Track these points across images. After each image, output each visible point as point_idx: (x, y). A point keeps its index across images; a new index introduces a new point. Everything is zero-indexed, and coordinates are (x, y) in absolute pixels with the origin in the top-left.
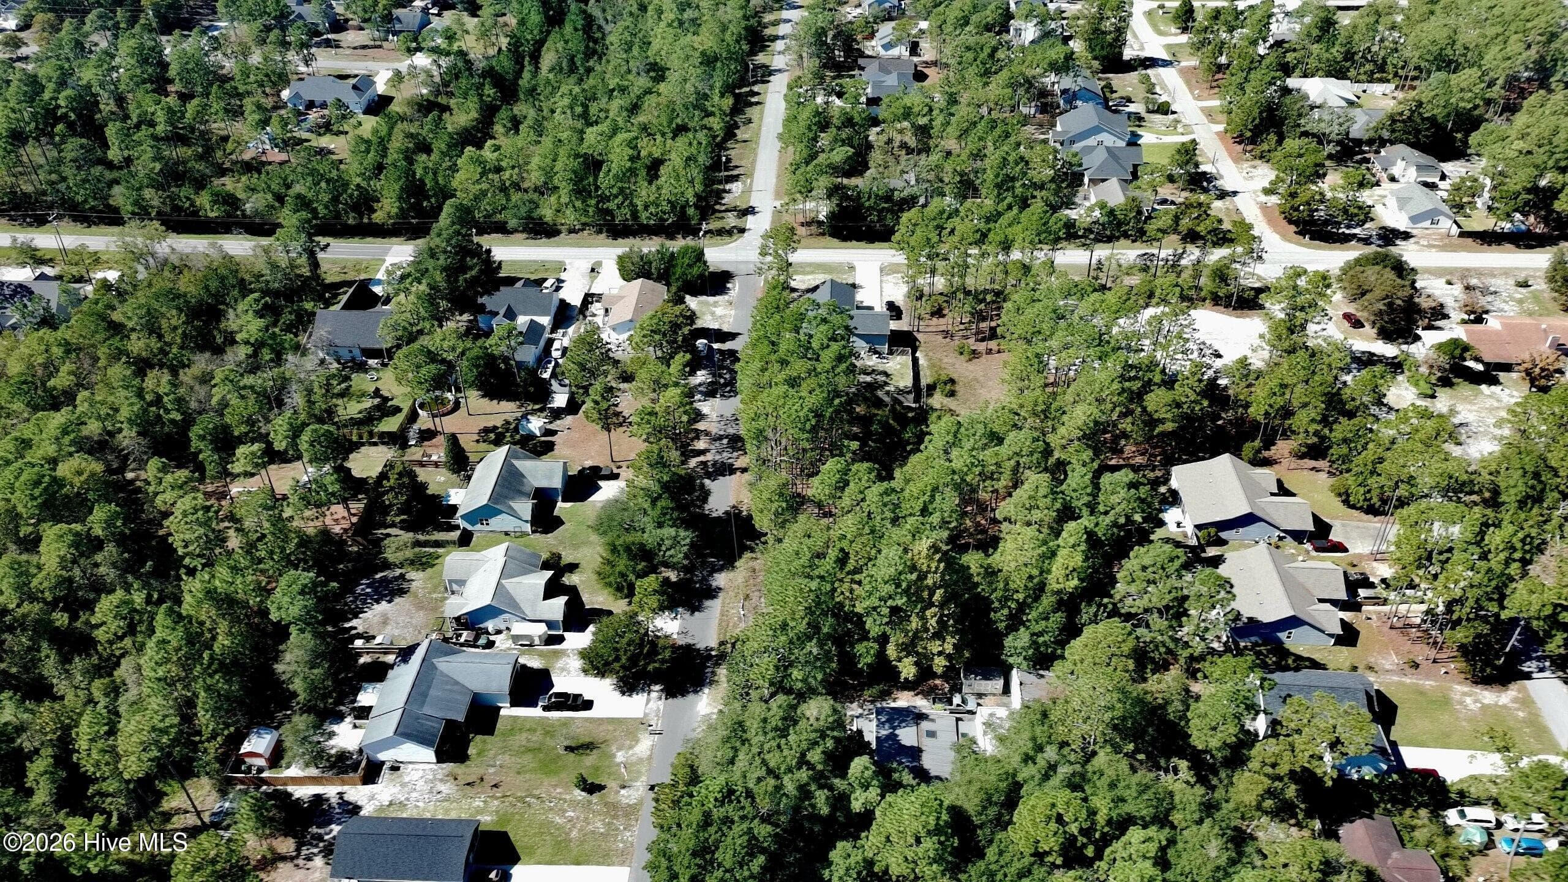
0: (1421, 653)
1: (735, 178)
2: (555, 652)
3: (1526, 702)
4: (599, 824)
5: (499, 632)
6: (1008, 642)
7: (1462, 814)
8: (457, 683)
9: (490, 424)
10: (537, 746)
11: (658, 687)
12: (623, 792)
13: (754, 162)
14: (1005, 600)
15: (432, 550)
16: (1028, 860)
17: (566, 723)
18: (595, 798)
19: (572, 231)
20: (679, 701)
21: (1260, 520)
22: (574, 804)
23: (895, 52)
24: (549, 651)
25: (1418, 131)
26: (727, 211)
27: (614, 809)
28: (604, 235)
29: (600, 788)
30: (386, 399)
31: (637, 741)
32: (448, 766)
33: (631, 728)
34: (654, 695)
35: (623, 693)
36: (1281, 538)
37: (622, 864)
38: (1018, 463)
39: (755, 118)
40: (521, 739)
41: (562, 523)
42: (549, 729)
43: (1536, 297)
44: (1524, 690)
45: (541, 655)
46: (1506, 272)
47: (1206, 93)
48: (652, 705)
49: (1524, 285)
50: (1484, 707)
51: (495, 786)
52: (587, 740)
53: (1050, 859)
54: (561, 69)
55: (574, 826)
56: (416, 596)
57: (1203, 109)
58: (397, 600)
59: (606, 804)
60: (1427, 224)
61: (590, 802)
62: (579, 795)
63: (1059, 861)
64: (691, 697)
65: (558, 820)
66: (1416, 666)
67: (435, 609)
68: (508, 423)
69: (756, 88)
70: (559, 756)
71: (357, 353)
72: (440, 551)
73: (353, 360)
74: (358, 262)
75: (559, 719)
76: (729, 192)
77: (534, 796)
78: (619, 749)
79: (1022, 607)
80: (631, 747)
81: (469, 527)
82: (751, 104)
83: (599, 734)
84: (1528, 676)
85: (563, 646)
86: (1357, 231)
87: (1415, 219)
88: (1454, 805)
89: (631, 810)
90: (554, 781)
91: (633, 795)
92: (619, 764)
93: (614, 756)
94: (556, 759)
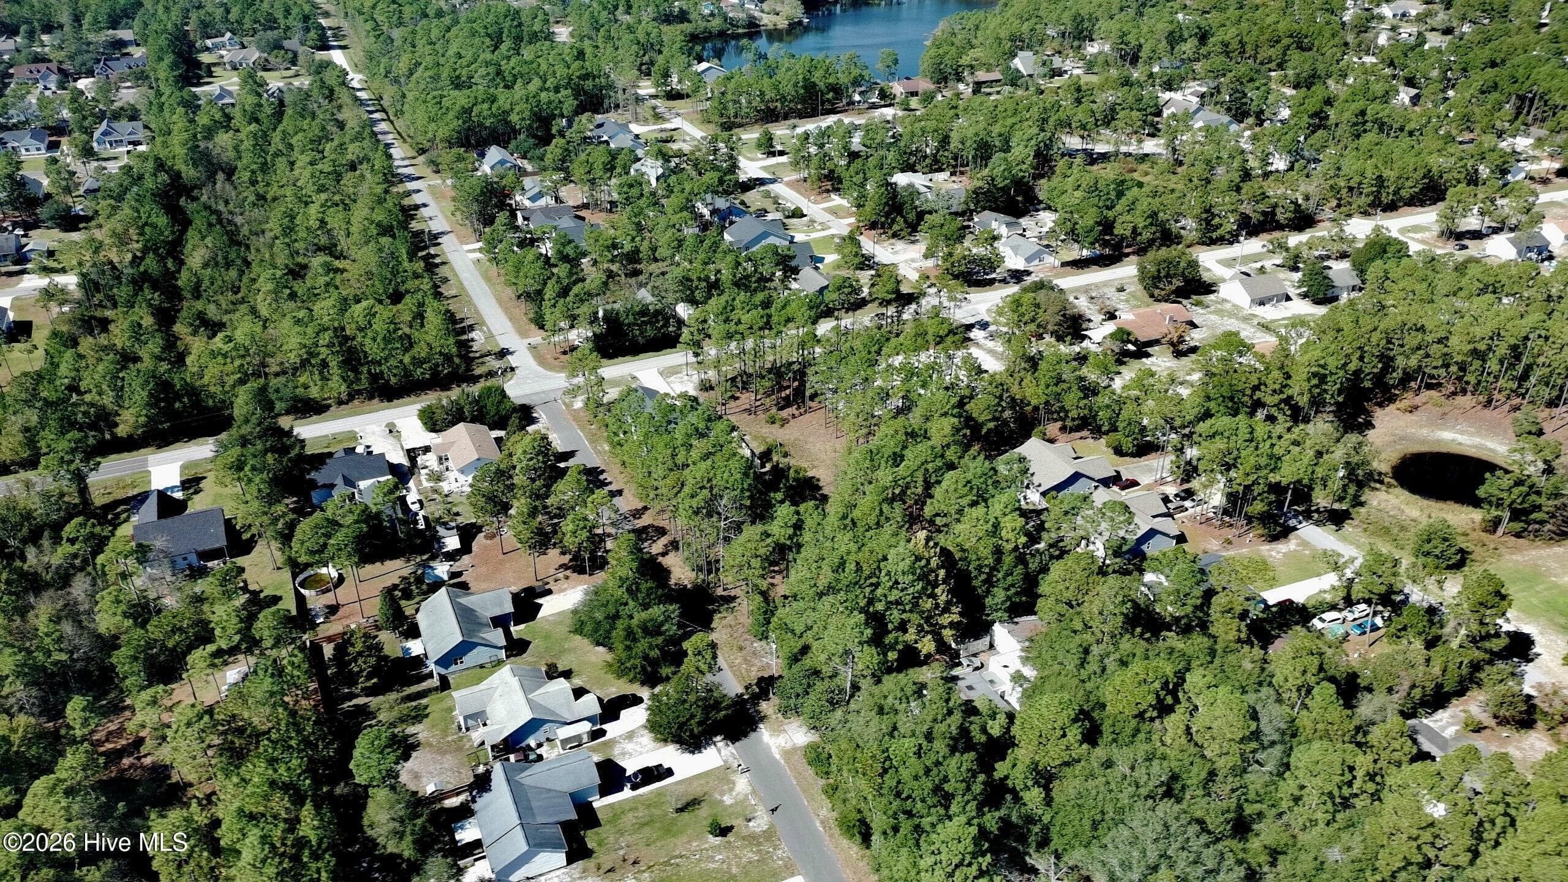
0: (1230, 533)
1: (471, 328)
2: (605, 743)
3: (1304, 544)
4: (750, 855)
5: (540, 745)
6: (988, 601)
7: (1322, 620)
8: (549, 790)
9: (389, 583)
10: (647, 819)
11: (719, 738)
12: (751, 824)
13: (477, 311)
14: (979, 568)
15: (414, 704)
16: (1134, 723)
17: (659, 793)
18: (731, 837)
19: (340, 403)
20: (743, 743)
21: (1083, 476)
22: (716, 849)
23: (542, 202)
24: (599, 745)
25: (996, 199)
26: (482, 356)
27: (752, 839)
28: (376, 400)
29: (729, 829)
30: (255, 594)
31: (734, 783)
32: (579, 865)
33: (723, 775)
34: (720, 744)
35: (693, 753)
36: (1096, 487)
37: (793, 875)
38: (927, 470)
39: (449, 275)
40: (629, 819)
41: (528, 643)
42: (648, 803)
43: (1133, 295)
44: (1298, 537)
45: (593, 750)
46: (1106, 284)
47: (819, 198)
48: (723, 752)
49: (1121, 290)
50: (1285, 554)
51: (635, 863)
52: (691, 798)
53: (1148, 715)
54: (217, 264)
55: (729, 865)
56: (430, 745)
57: (825, 209)
58: (414, 754)
59: (744, 838)
60: (1036, 262)
61: (729, 842)
62: (718, 840)
63: (1155, 714)
64: (753, 735)
65: (712, 866)
66: (1230, 543)
67: (460, 749)
68: (404, 578)
69: (432, 251)
70: (674, 819)
71: (193, 559)
72: (424, 701)
73: (190, 567)
74: (119, 480)
75: (651, 792)
76: (473, 340)
77: (676, 857)
78: (722, 794)
79: (994, 569)
80: (731, 790)
81: (443, 671)
82: (437, 265)
83: (696, 791)
84: (1295, 529)
85: (608, 736)
86: (994, 276)
87: (1028, 260)
88: (1314, 616)
89: (769, 835)
90: (685, 839)
91: (761, 822)
92: (731, 806)
93: (722, 801)
94: (673, 822)
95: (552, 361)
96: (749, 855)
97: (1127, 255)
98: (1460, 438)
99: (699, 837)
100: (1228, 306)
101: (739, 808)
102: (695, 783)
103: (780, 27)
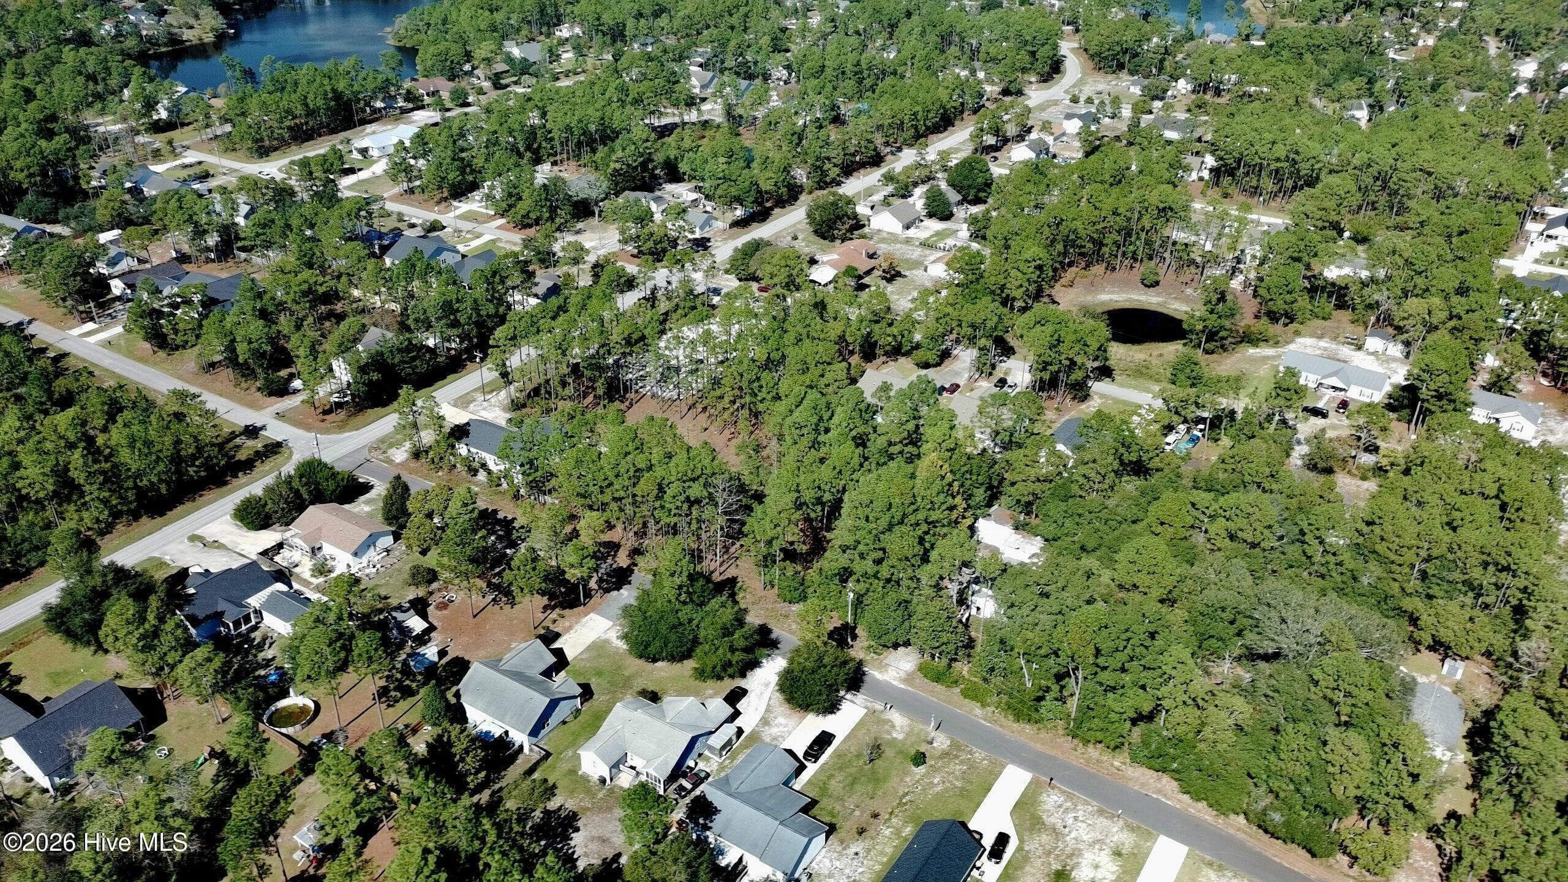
2: (751, 737)
8: (767, 788)
10: (850, 779)
11: (843, 693)
12: (935, 745)
18: (930, 761)
20: (866, 688)
22: (928, 775)
24: (746, 741)
26: (229, 441)
27: (947, 755)
29: (923, 756)
31: (890, 721)
32: (836, 839)
33: (875, 718)
34: (849, 697)
35: (834, 713)
37: (1003, 766)
40: (835, 785)
42: (837, 767)
43: (808, 241)
46: (777, 236)
47: (441, 208)
48: (857, 702)
49: (795, 238)
51: (876, 816)
52: (869, 746)
56: (586, 810)
57: (460, 217)
58: (579, 823)
59: (941, 758)
61: (933, 766)
62: (922, 769)
65: (937, 789)
69: (32, 345)
70: (873, 770)
72: (539, 775)
77: (904, 796)
82: (56, 359)
83: (866, 740)
85: (748, 730)
89: (955, 746)
90: (896, 779)
91: (942, 741)
92: (905, 739)
93: (895, 739)
94: (874, 772)
95: (319, 424)
96: (958, 768)
97: (772, 209)
98: (1115, 297)
99: (907, 773)
100: (885, 235)
101: (913, 739)
102: (860, 734)
103: (206, 40)
